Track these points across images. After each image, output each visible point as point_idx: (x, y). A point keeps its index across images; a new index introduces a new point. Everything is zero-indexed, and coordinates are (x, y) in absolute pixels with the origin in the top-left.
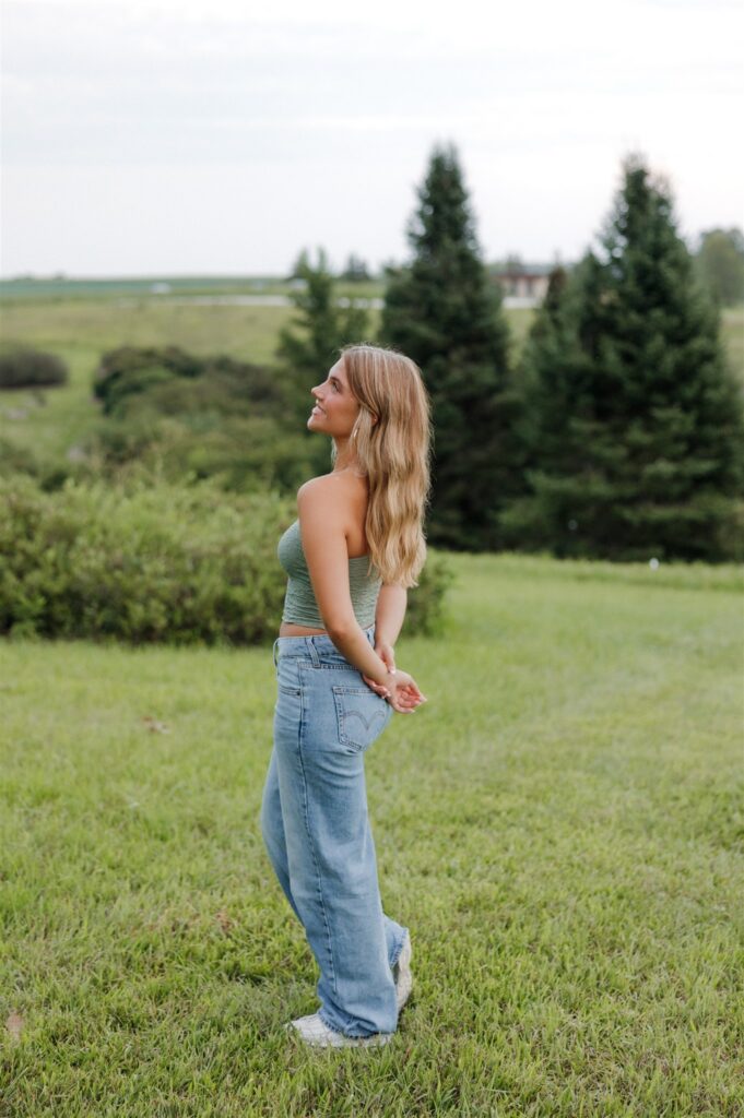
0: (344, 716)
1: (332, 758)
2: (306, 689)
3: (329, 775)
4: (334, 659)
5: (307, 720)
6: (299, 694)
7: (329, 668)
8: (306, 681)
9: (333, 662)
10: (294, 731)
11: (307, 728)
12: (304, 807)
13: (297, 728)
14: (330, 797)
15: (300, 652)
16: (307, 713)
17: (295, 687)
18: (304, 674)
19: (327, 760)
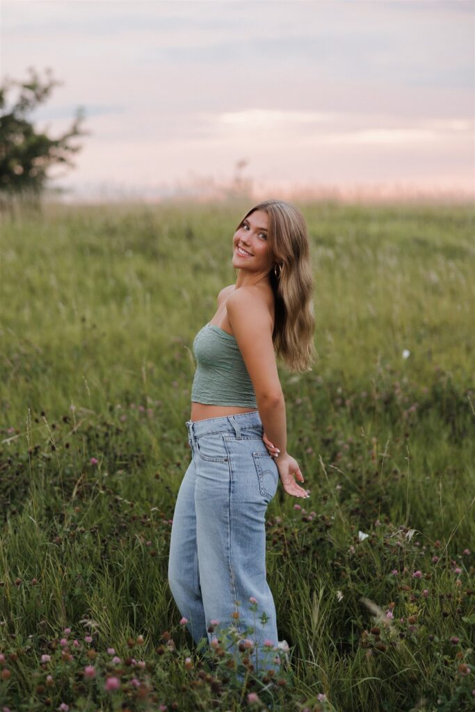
0: (262, 474)
1: (255, 507)
2: (232, 455)
3: (250, 521)
4: (250, 432)
5: (235, 480)
6: (226, 460)
7: (247, 439)
8: (231, 450)
9: (249, 434)
10: (225, 489)
11: (236, 485)
12: (228, 549)
13: (228, 487)
14: (250, 539)
15: (224, 428)
16: (235, 474)
17: (223, 455)
18: (229, 444)
19: (251, 509)
